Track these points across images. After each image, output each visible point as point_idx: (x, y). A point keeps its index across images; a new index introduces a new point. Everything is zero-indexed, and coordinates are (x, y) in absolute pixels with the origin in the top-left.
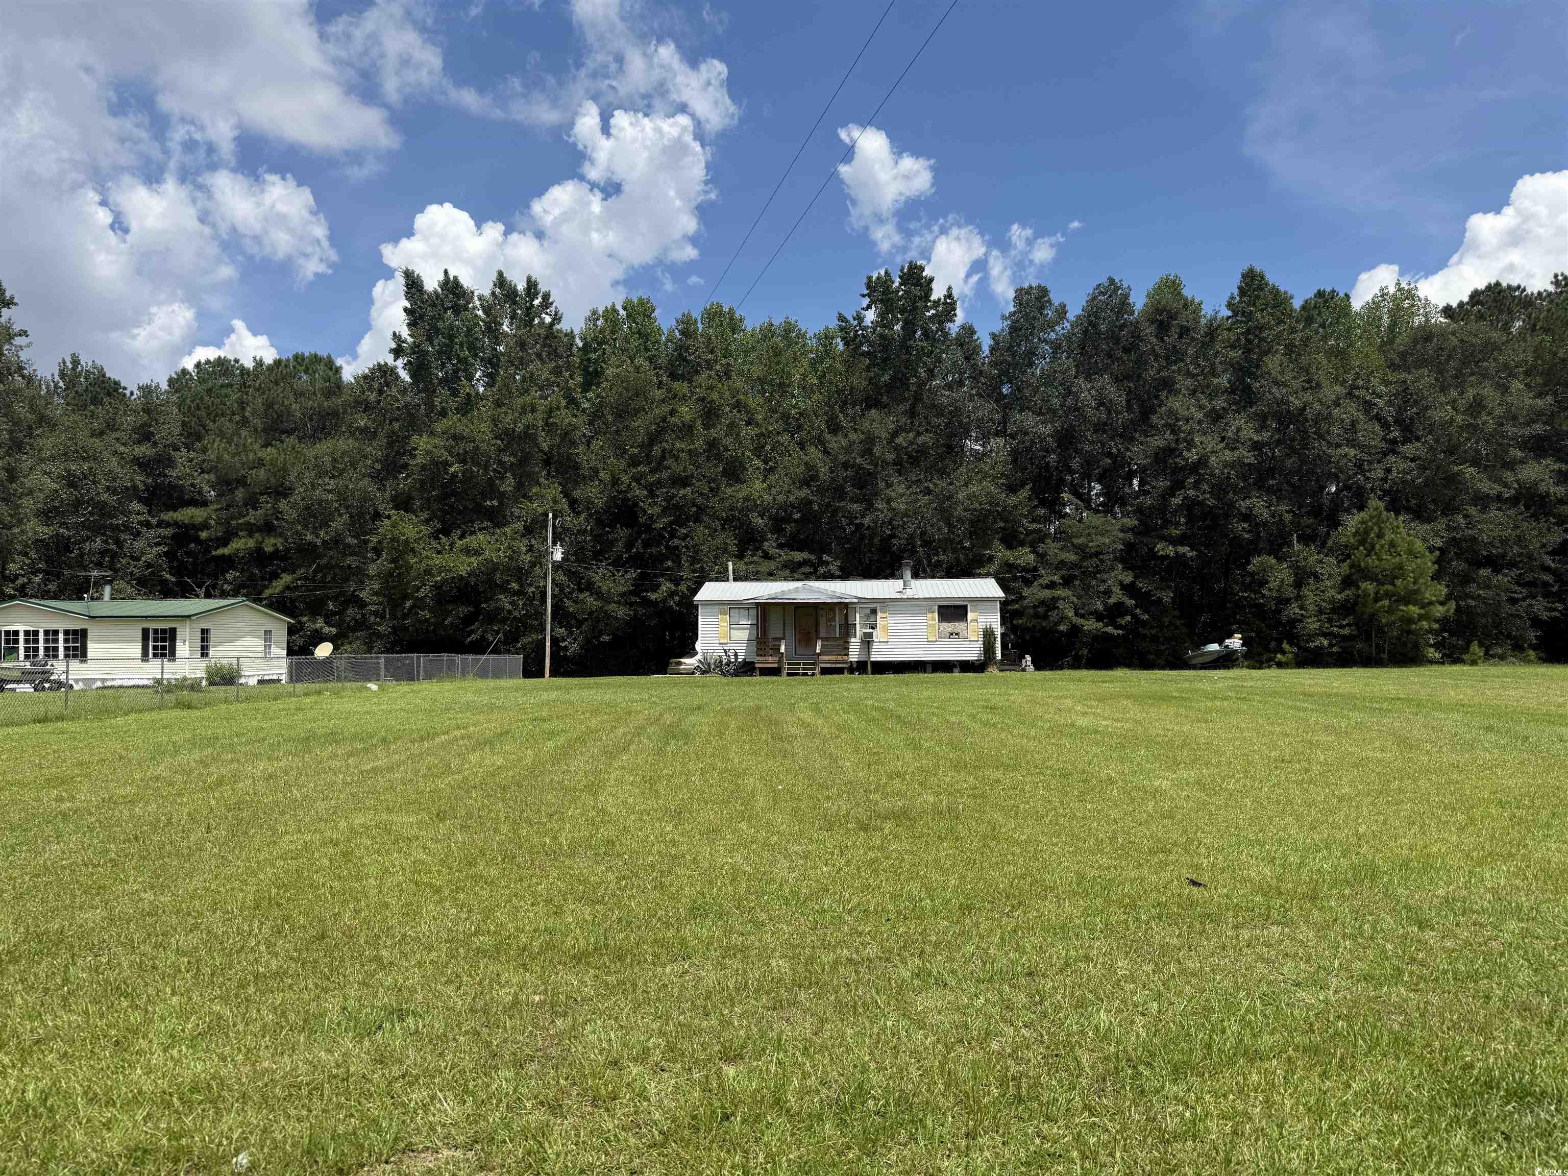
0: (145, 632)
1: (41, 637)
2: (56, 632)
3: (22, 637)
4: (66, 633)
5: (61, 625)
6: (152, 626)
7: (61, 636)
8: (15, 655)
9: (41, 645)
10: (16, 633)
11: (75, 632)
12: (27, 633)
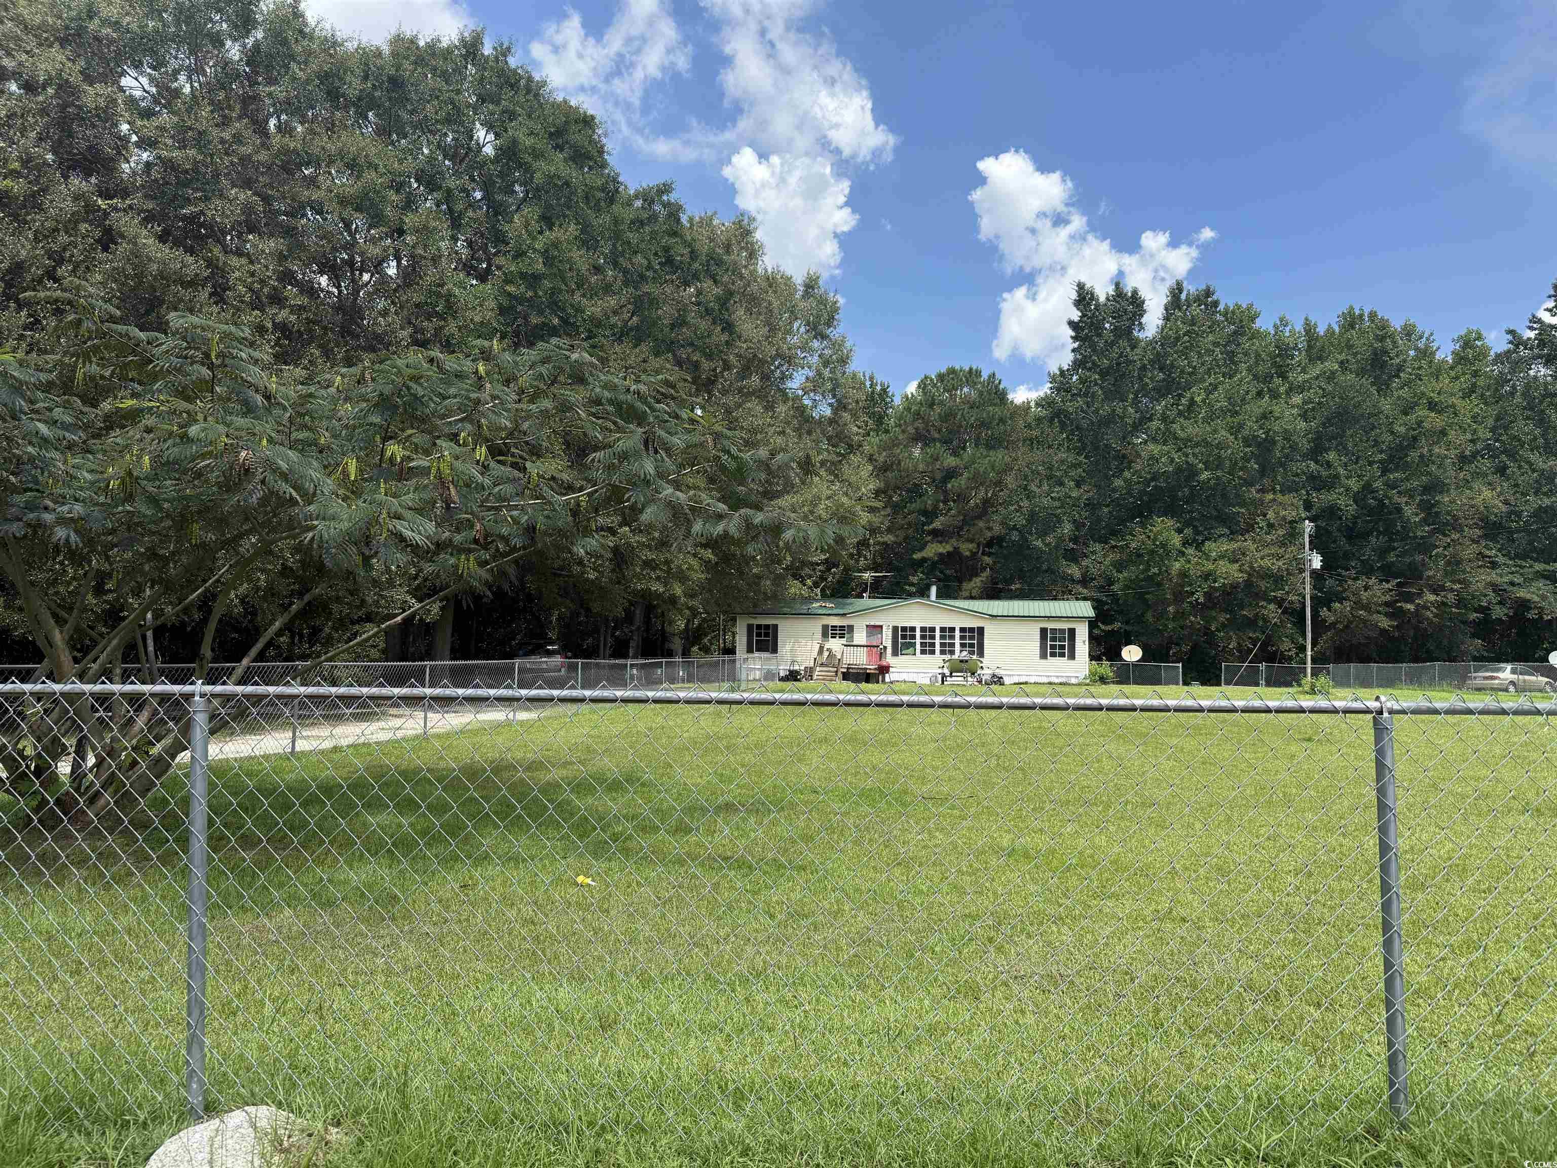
0: (1043, 631)
1: (938, 634)
2: (952, 630)
3: (918, 633)
4: (963, 630)
5: (958, 622)
6: (1050, 625)
7: (957, 634)
8: (912, 649)
9: (938, 641)
10: (913, 629)
11: (972, 630)
12: (923, 629)
